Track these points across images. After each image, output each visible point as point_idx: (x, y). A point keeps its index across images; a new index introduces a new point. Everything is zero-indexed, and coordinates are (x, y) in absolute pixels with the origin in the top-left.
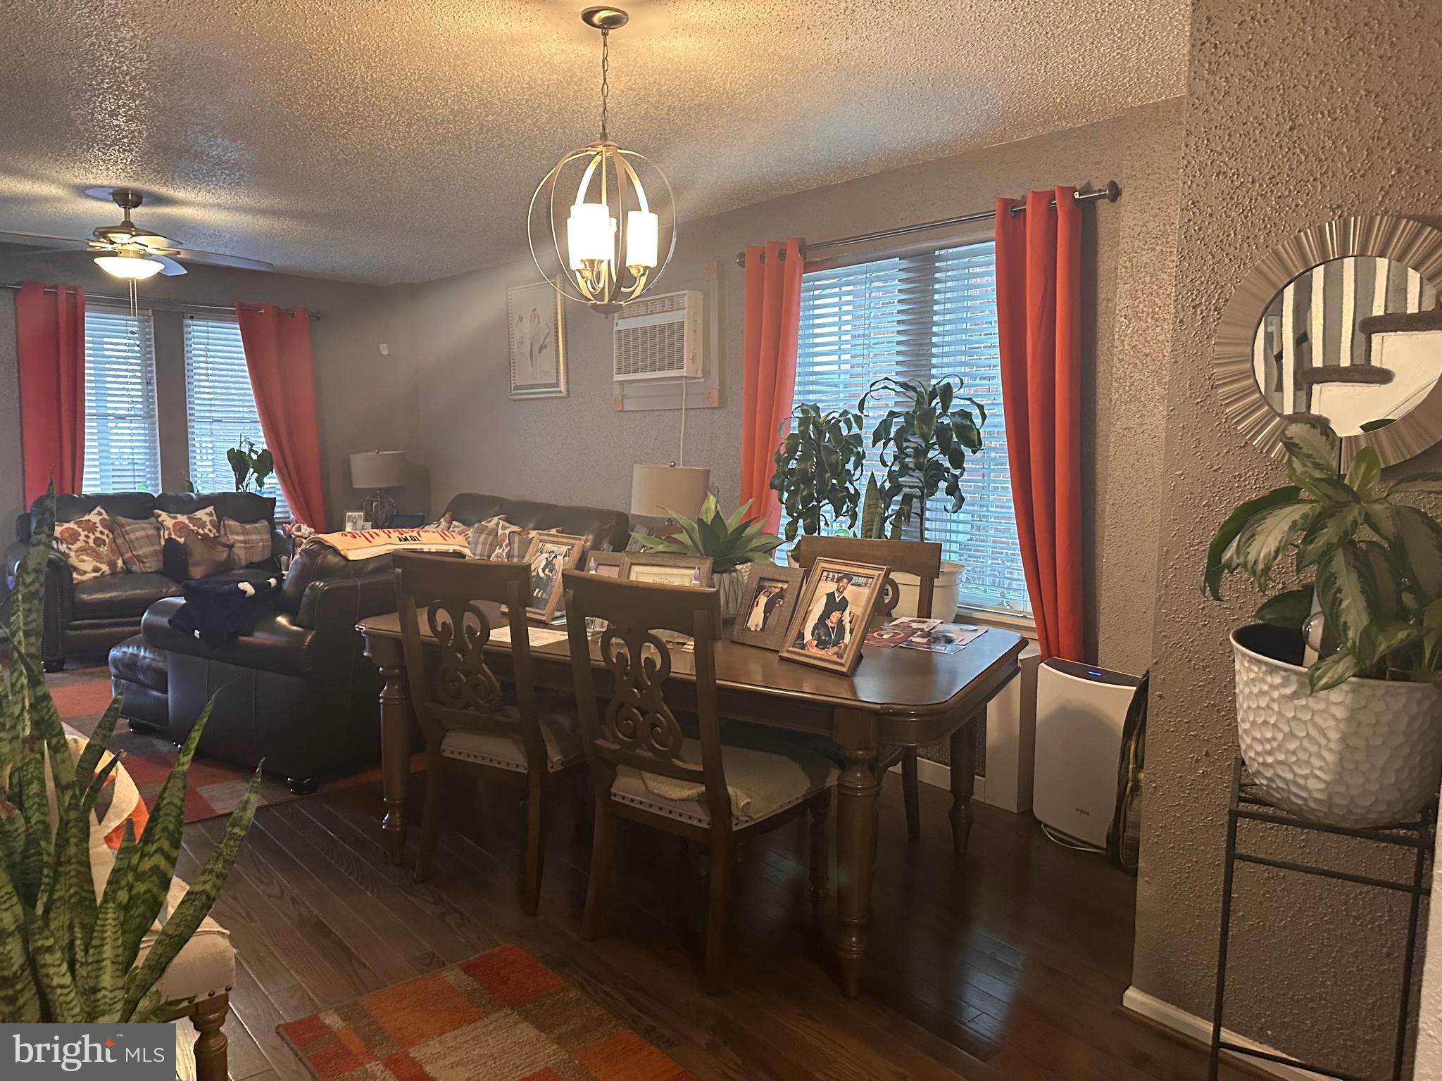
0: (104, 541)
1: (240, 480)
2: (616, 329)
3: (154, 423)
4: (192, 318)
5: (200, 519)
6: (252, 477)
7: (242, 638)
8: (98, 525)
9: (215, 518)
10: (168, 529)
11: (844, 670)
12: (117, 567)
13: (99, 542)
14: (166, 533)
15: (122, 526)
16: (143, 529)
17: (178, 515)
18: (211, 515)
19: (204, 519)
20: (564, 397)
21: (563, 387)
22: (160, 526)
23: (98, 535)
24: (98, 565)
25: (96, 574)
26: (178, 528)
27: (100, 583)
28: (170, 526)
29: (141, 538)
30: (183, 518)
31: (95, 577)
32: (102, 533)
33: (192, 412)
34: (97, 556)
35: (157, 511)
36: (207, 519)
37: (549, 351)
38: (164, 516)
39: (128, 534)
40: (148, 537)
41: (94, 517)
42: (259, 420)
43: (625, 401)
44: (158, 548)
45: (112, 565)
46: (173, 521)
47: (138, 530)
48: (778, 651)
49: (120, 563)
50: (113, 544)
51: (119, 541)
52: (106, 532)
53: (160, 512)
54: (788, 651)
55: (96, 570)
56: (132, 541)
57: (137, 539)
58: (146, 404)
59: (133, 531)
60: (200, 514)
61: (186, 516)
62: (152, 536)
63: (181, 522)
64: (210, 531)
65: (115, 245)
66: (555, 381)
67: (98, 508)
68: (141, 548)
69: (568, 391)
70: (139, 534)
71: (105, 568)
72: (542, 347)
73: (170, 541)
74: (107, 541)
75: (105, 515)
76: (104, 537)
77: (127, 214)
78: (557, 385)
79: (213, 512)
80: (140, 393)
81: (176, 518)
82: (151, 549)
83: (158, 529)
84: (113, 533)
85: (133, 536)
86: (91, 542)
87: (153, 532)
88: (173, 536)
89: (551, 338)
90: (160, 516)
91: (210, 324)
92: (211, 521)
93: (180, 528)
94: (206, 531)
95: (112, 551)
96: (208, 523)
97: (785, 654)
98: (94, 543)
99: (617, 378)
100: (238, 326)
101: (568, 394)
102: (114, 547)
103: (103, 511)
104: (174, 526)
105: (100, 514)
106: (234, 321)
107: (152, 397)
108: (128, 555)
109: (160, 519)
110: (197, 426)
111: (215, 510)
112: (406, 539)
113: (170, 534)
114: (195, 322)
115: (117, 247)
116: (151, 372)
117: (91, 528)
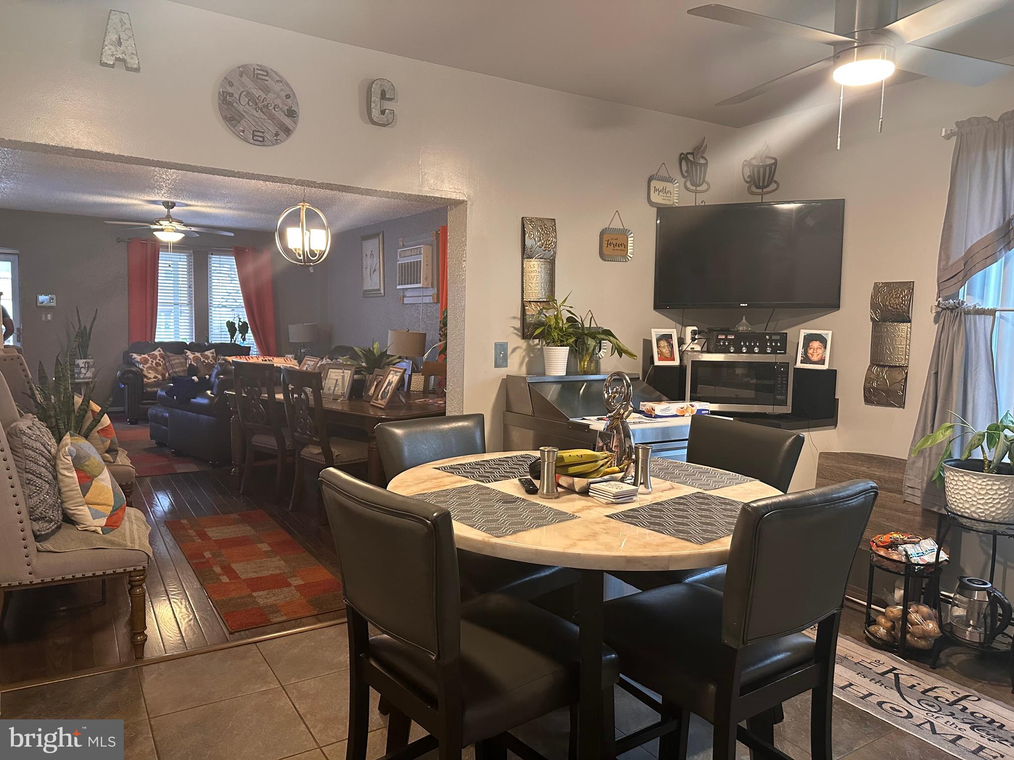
0: (160, 364)
1: (232, 337)
2: (398, 263)
3: (192, 307)
4: (212, 254)
5: (207, 355)
6: (238, 335)
7: (192, 400)
8: (158, 356)
9: (215, 355)
10: (190, 359)
11: (383, 407)
12: (165, 377)
13: (158, 364)
14: (190, 361)
15: (169, 357)
16: (179, 359)
17: (196, 353)
18: (213, 353)
19: (209, 355)
20: (382, 296)
21: (382, 291)
22: (187, 358)
23: (157, 361)
24: (157, 375)
25: (155, 380)
26: (195, 359)
27: (157, 384)
28: (192, 358)
29: (178, 363)
30: (198, 354)
31: (155, 381)
32: (159, 360)
33: (211, 302)
34: (156, 371)
35: (186, 350)
36: (210, 355)
37: (377, 273)
38: (189, 353)
39: (171, 361)
40: (181, 362)
41: (156, 353)
42: (244, 306)
43: (405, 299)
44: (185, 368)
45: (163, 375)
46: (193, 356)
47: (176, 360)
48: (369, 402)
49: (167, 375)
50: (165, 366)
51: (167, 364)
52: (162, 360)
53: (187, 351)
54: (374, 402)
55: (155, 377)
56: (173, 364)
57: (175, 364)
58: (189, 298)
59: (174, 360)
60: (208, 353)
61: (200, 354)
62: (184, 362)
63: (197, 356)
64: (211, 361)
65: (162, 226)
66: (379, 288)
67: (159, 348)
68: (177, 368)
69: (384, 293)
70: (177, 361)
71: (160, 377)
72: (375, 270)
73: (191, 365)
74: (162, 364)
75: (162, 352)
76: (160, 362)
77: (169, 211)
78: (379, 290)
79: (214, 352)
80: (186, 292)
81: (194, 354)
82: (182, 369)
83: (186, 359)
84: (164, 360)
85: (173, 362)
86: (154, 364)
87: (183, 361)
88: (193, 363)
89: (378, 265)
90: (187, 352)
91: (221, 257)
92: (212, 356)
93: (196, 359)
94: (209, 361)
95: (164, 369)
96: (211, 357)
97: (372, 403)
98: (155, 365)
99: (398, 287)
100: (234, 258)
101: (384, 294)
102: (165, 367)
103: (161, 350)
104: (193, 358)
105: (159, 351)
106: (232, 256)
107: (192, 294)
108: (171, 371)
109: (187, 354)
110: (213, 309)
111: (215, 351)
112: (266, 360)
113: (191, 362)
114: (213, 256)
115: (163, 227)
116: (192, 281)
117: (155, 357)
